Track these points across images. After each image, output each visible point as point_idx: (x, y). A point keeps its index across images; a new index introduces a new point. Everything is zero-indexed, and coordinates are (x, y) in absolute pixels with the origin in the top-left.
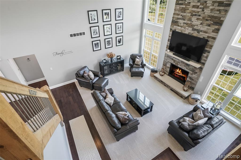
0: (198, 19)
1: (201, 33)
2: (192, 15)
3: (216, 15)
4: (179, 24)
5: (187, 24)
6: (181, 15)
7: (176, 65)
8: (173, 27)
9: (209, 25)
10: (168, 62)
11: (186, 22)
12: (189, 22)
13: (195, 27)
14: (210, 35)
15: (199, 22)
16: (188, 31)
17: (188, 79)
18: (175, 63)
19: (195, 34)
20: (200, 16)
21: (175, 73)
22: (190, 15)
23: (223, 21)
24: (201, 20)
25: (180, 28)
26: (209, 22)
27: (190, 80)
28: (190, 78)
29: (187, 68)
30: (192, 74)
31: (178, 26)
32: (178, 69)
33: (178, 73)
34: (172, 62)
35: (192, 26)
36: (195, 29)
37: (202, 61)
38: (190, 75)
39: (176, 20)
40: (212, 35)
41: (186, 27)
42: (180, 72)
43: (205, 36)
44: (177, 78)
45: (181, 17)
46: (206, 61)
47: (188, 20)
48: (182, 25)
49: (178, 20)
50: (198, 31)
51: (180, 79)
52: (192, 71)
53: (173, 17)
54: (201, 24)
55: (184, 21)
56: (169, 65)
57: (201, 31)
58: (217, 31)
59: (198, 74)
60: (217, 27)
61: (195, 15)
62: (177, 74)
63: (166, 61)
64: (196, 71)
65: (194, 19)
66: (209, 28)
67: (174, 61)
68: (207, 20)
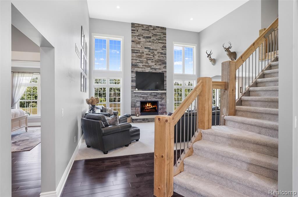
0: (152, 62)
1: (157, 70)
2: (147, 60)
3: (162, 59)
4: (139, 67)
5: (145, 66)
6: (139, 60)
7: (146, 100)
8: (134, 69)
9: (160, 65)
10: (137, 101)
11: (144, 64)
12: (147, 64)
13: (152, 67)
14: (162, 70)
15: (153, 64)
16: (148, 70)
17: (160, 107)
18: (145, 99)
19: (154, 71)
20: (153, 60)
21: (145, 109)
22: (146, 59)
23: (166, 62)
24: (155, 62)
25: (141, 69)
26: (159, 63)
27: (161, 107)
28: (161, 105)
29: (156, 99)
30: (161, 101)
31: (139, 68)
32: (148, 104)
33: (149, 107)
34: (142, 99)
35: (150, 66)
36: (153, 68)
37: (165, 88)
38: (160, 103)
39: (136, 64)
40: (164, 70)
41: (146, 68)
42: (150, 105)
43: (160, 71)
44: (149, 112)
45: (139, 61)
46: (166, 87)
47: (146, 63)
48: (142, 66)
49: (137, 64)
50: (155, 69)
51: (152, 111)
52: (160, 99)
53: (132, 62)
54: (155, 64)
55: (142, 64)
56: (138, 104)
57: (157, 69)
58: (165, 67)
59: (165, 98)
60: (165, 65)
61: (150, 59)
62: (148, 109)
63: (135, 101)
64: (163, 97)
65: (149, 62)
66: (160, 66)
67: (143, 97)
68: (158, 62)
